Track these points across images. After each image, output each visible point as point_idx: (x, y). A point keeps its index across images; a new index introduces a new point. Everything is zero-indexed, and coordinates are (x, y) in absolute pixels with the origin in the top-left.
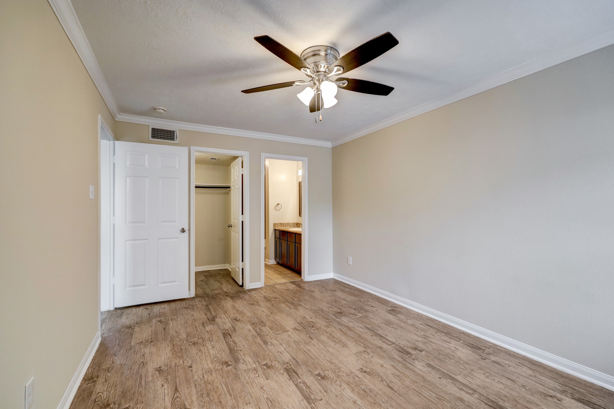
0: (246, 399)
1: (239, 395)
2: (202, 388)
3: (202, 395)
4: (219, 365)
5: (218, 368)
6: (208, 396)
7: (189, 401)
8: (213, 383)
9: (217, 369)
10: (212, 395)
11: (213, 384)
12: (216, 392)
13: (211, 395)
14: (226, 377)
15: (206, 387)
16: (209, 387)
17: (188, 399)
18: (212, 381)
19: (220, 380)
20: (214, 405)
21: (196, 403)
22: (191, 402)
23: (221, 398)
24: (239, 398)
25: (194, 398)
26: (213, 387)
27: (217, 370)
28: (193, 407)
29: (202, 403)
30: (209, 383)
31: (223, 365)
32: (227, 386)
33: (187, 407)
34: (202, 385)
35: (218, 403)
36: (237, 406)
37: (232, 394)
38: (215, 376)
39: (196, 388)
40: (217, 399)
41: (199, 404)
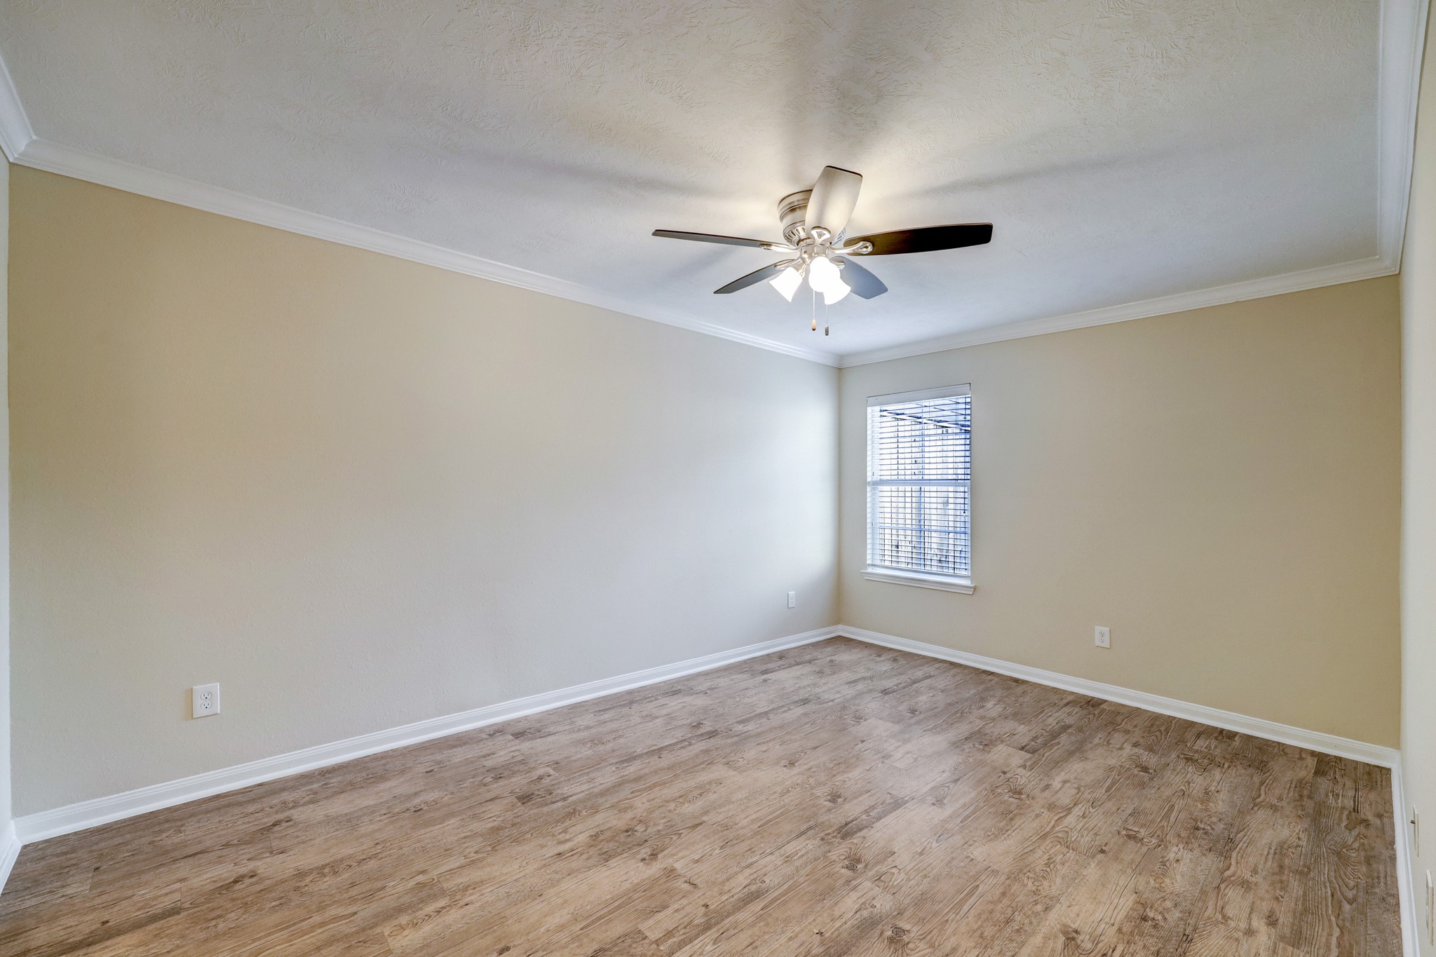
0: (962, 864)
1: (965, 876)
2: (1006, 942)
3: (1018, 931)
4: (913, 952)
5: (925, 947)
6: (1012, 920)
7: (1051, 943)
8: (975, 932)
9: (930, 947)
10: (1003, 913)
11: (977, 929)
12: (991, 912)
13: (1003, 916)
14: (940, 917)
15: (997, 935)
16: (989, 931)
17: (1050, 949)
18: (971, 936)
19: (957, 922)
20: (1018, 900)
21: (1043, 930)
22: (1049, 939)
23: (996, 898)
24: (971, 874)
25: (1037, 940)
26: (985, 925)
27: (932, 946)
28: (1053, 928)
29: (1034, 920)
30: (981, 936)
31: (908, 943)
32: (961, 903)
33: (1064, 938)
34: (997, 949)
35: (1009, 896)
36: (988, 870)
37: (972, 886)
38: (952, 939)
39: (1015, 955)
40: (1003, 902)
41: (1039, 923)
